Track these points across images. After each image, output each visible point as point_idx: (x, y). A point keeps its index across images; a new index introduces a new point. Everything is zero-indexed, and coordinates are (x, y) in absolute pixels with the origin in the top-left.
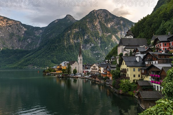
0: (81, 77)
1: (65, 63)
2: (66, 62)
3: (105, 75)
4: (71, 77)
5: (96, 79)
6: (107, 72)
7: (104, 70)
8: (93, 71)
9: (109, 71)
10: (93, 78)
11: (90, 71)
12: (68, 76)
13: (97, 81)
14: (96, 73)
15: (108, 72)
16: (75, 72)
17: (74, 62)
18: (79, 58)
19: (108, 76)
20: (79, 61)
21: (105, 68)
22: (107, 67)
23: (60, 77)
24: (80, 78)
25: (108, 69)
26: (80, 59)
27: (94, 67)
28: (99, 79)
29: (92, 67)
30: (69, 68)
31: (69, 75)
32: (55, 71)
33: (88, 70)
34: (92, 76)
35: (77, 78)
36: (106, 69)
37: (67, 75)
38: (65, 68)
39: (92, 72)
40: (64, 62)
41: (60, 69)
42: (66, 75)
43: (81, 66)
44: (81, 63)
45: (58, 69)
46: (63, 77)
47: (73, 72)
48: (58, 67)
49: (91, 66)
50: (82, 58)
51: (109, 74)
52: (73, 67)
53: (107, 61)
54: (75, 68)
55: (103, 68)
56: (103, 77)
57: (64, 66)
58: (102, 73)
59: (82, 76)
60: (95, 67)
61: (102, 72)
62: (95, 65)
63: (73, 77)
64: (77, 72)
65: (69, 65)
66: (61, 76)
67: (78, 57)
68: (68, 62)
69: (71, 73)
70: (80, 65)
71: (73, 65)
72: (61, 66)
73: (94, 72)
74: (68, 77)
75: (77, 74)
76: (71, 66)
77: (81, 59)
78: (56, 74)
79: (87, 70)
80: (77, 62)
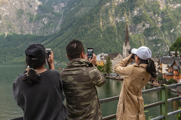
1: (101, 56)
2: (103, 54)
3: (169, 77)
4: (111, 78)
5: (154, 83)
6: (172, 72)
7: (167, 69)
9: (177, 70)
15: (174, 72)
17: (116, 55)
18: (125, 48)
19: (174, 78)
20: (125, 53)
21: (170, 65)
22: (174, 63)
25: (175, 67)
26: (126, 50)
28: (159, 82)
30: (109, 64)
31: (109, 75)
35: (122, 80)
36: (172, 66)
38: (101, 64)
50: (129, 48)
51: (176, 76)
52: (115, 63)
53: (174, 52)
55: (166, 65)
56: (165, 79)
57: (100, 60)
58: (165, 74)
61: (164, 71)
63: (114, 79)
65: (108, 59)
67: (124, 46)
68: (107, 55)
69: (111, 72)
71: (114, 59)
74: (108, 78)
76: (112, 61)
77: (128, 50)
80: (122, 55)
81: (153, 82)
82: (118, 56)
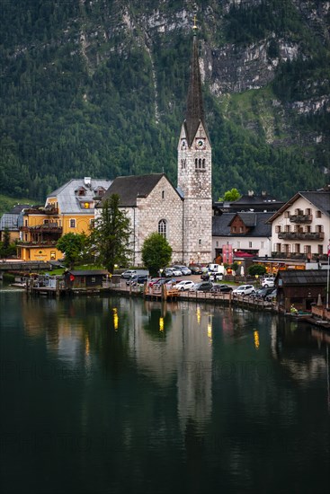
0: (201, 295)
1: (82, 192)
2: (87, 181)
4: (125, 294)
5: (315, 311)
8: (292, 249)
10: (293, 301)
11: (265, 247)
12: (106, 285)
13: (321, 327)
14: (309, 266)
16: (157, 253)
17: (145, 186)
18: (186, 155)
20: (186, 176)
23: (51, 294)
24: (197, 301)
26: (190, 164)
27: (302, 219)
29: (283, 222)
30: (113, 230)
31: (116, 280)
32: (14, 252)
33: (256, 243)
34: (287, 286)
35: (175, 299)
37: (100, 278)
38: (81, 228)
39: (283, 256)
40: (74, 185)
41: (49, 236)
42: (89, 277)
43: (202, 210)
44: (198, 188)
45: (35, 233)
46: (66, 295)
47: (139, 260)
48: (35, 221)
49: (279, 209)
50: (207, 153)
52: (142, 220)
54: (153, 229)
57: (77, 210)
59: (205, 288)
60: (307, 220)
62: (303, 205)
64: (175, 257)
65: (112, 205)
66: (52, 285)
67: (182, 143)
68: (105, 184)
69: (124, 265)
70: (191, 202)
71: (140, 202)
72: (53, 212)
73: (302, 257)
74: (109, 293)
75: (170, 271)
76: (130, 213)
77: (199, 163)
78: (23, 271)
79: (243, 243)
80: (175, 186)
81: (309, 307)
82: (157, 190)
